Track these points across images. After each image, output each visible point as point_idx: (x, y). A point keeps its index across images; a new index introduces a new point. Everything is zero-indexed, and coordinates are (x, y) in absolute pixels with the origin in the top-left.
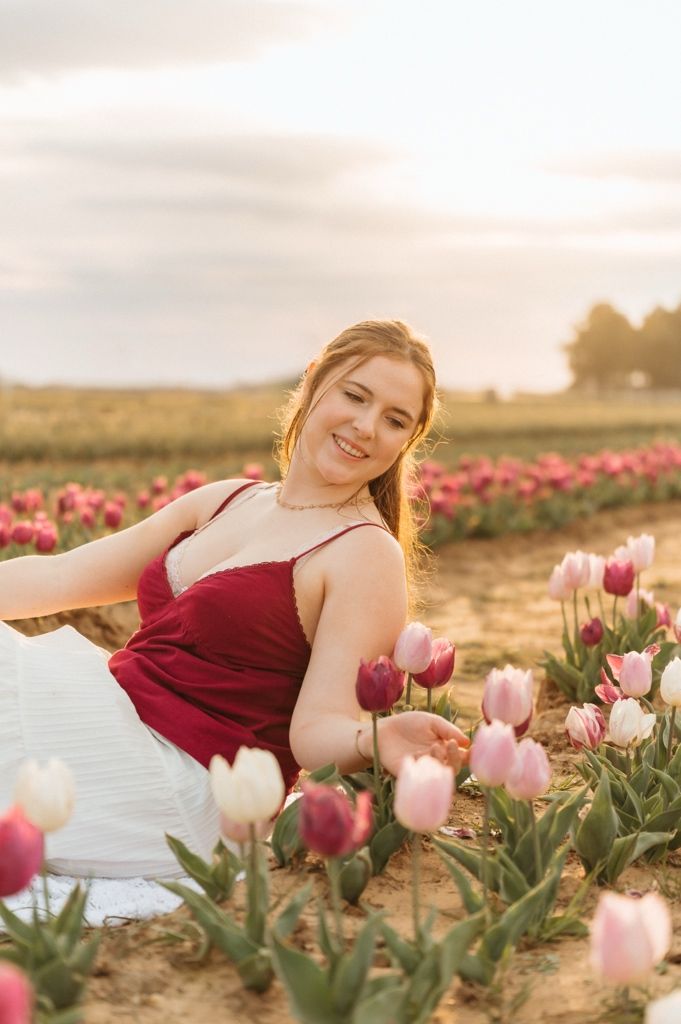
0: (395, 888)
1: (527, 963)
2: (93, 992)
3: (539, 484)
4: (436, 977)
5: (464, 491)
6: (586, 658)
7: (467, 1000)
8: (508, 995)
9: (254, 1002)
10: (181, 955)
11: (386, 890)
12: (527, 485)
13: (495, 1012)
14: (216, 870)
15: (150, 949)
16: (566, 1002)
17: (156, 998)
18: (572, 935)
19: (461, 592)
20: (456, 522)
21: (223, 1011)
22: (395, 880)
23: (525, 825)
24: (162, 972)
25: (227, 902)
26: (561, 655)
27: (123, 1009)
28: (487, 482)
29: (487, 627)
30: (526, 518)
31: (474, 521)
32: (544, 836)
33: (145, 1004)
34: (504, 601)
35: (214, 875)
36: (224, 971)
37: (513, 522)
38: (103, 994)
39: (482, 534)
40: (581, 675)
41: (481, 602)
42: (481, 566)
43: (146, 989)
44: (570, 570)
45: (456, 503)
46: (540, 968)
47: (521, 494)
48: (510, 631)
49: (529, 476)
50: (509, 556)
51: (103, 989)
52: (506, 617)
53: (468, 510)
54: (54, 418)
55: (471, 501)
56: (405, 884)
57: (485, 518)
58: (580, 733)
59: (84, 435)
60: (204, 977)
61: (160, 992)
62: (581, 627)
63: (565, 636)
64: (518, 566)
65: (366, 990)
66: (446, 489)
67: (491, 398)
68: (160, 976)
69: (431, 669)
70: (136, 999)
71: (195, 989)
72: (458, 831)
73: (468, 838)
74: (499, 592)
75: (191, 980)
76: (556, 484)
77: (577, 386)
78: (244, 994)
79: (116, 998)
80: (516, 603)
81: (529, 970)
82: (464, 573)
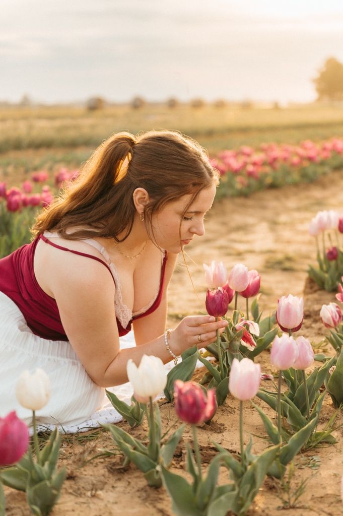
0: (231, 413)
1: (303, 462)
2: (66, 489)
3: (302, 158)
4: (253, 481)
5: (264, 164)
6: (329, 267)
7: (271, 489)
8: (293, 485)
9: (153, 495)
10: (114, 464)
11: (225, 414)
12: (295, 159)
13: (286, 497)
14: (133, 410)
15: (97, 460)
16: (324, 488)
17: (99, 492)
18: (327, 443)
19: (263, 219)
20: (260, 181)
21: (137, 500)
22: (230, 407)
23: (300, 380)
24: (103, 475)
25: (139, 427)
26: (316, 265)
27: (81, 500)
28: (275, 160)
29: (277, 240)
30: (295, 176)
31: (269, 180)
32: (310, 387)
33: (93, 496)
34: (285, 224)
35: (132, 412)
36: (137, 474)
37: (289, 179)
38: (71, 491)
39: (273, 186)
40: (327, 276)
41: (274, 224)
42: (273, 204)
43: (94, 488)
44: (320, 221)
45: (260, 171)
46: (309, 466)
47: (293, 165)
48: (289, 242)
49: (297, 154)
50: (287, 197)
51: (71, 487)
52: (286, 234)
53: (266, 175)
54: (57, 123)
55: (267, 169)
56: (236, 410)
57: (275, 178)
58: (328, 320)
59: (71, 134)
60: (126, 477)
61: (102, 489)
62: (327, 251)
63: (318, 255)
64: (292, 203)
65: (215, 494)
66: (255, 164)
67: (276, 107)
68: (102, 478)
69: (248, 289)
70: (89, 494)
71: (121, 485)
72: (264, 375)
73: (269, 379)
74: (283, 218)
75: (119, 480)
76: (310, 159)
77: (319, 100)
78: (148, 488)
79: (78, 493)
80: (291, 225)
81: (303, 467)
82: (264, 208)
